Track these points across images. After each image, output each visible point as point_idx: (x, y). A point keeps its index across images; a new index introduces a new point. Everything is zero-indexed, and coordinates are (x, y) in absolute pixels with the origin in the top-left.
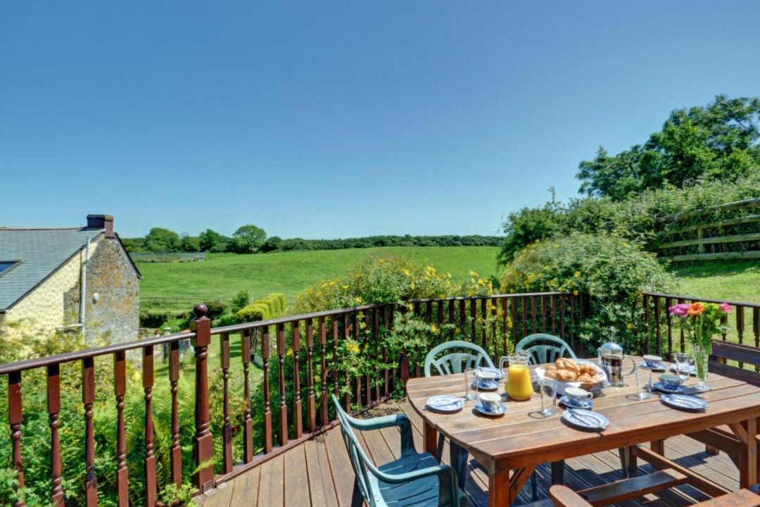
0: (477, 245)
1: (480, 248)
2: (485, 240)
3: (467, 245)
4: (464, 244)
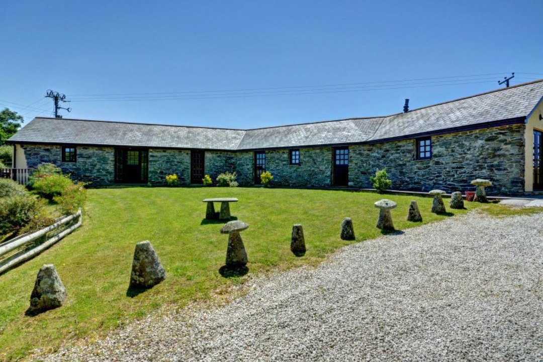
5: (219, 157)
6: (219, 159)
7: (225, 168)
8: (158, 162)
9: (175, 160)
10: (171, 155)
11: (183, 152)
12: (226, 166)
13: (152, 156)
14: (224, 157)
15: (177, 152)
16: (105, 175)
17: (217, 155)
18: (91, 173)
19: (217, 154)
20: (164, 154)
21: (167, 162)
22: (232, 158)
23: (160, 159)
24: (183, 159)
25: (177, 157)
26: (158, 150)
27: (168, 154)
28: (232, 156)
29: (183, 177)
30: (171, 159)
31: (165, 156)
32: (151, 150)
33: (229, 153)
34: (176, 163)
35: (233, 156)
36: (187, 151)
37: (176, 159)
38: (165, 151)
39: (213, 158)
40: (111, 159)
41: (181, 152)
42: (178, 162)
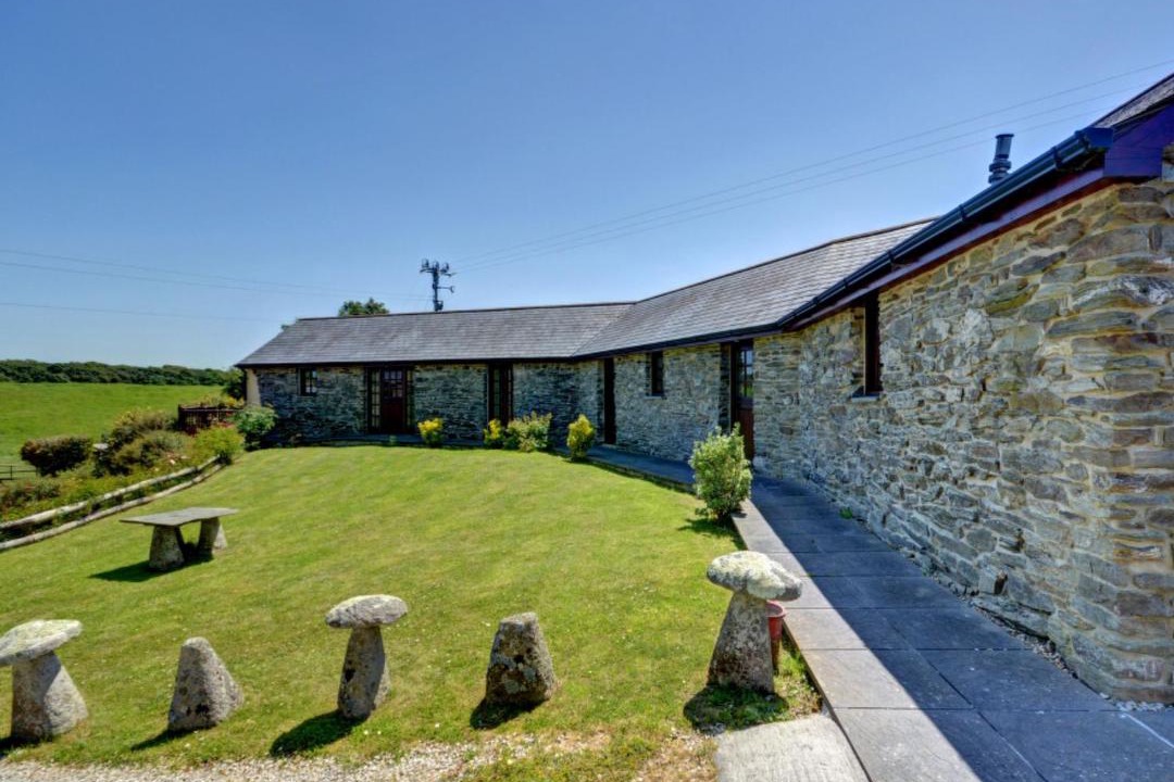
0: (104, 381)
1: (109, 386)
2: (123, 373)
3: (80, 380)
4: (73, 380)
5: (540, 374)
6: (540, 379)
7: (553, 401)
8: (430, 392)
9: (458, 386)
10: (451, 377)
11: (471, 369)
12: (557, 397)
13: (420, 380)
14: (552, 374)
15: (460, 369)
16: (352, 419)
17: (538, 371)
18: (333, 415)
19: (537, 368)
20: (439, 374)
21: (444, 391)
22: (569, 377)
23: (432, 386)
24: (472, 384)
25: (461, 380)
26: (428, 367)
27: (445, 374)
28: (569, 372)
29: (472, 423)
30: (452, 385)
31: (441, 378)
32: (418, 368)
33: (562, 366)
34: (460, 393)
35: (572, 371)
36: (478, 367)
37: (460, 384)
38: (440, 369)
39: (528, 378)
40: (361, 388)
41: (467, 368)
42: (463, 390)
